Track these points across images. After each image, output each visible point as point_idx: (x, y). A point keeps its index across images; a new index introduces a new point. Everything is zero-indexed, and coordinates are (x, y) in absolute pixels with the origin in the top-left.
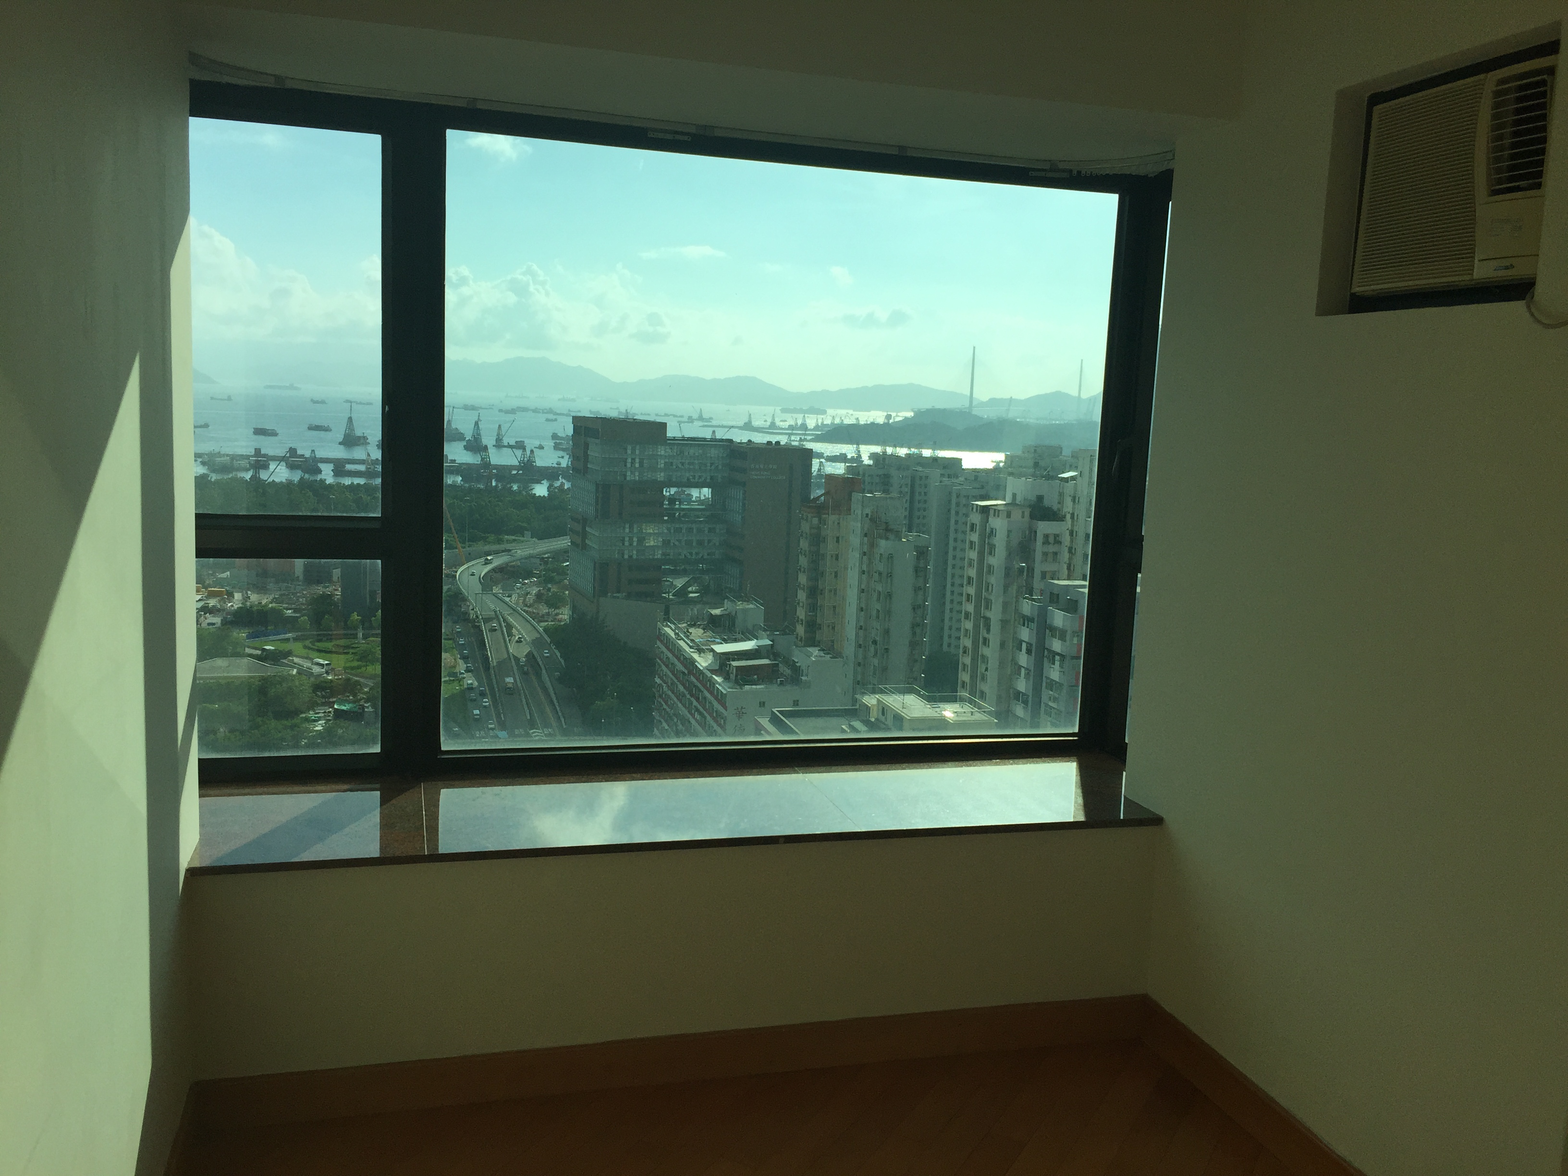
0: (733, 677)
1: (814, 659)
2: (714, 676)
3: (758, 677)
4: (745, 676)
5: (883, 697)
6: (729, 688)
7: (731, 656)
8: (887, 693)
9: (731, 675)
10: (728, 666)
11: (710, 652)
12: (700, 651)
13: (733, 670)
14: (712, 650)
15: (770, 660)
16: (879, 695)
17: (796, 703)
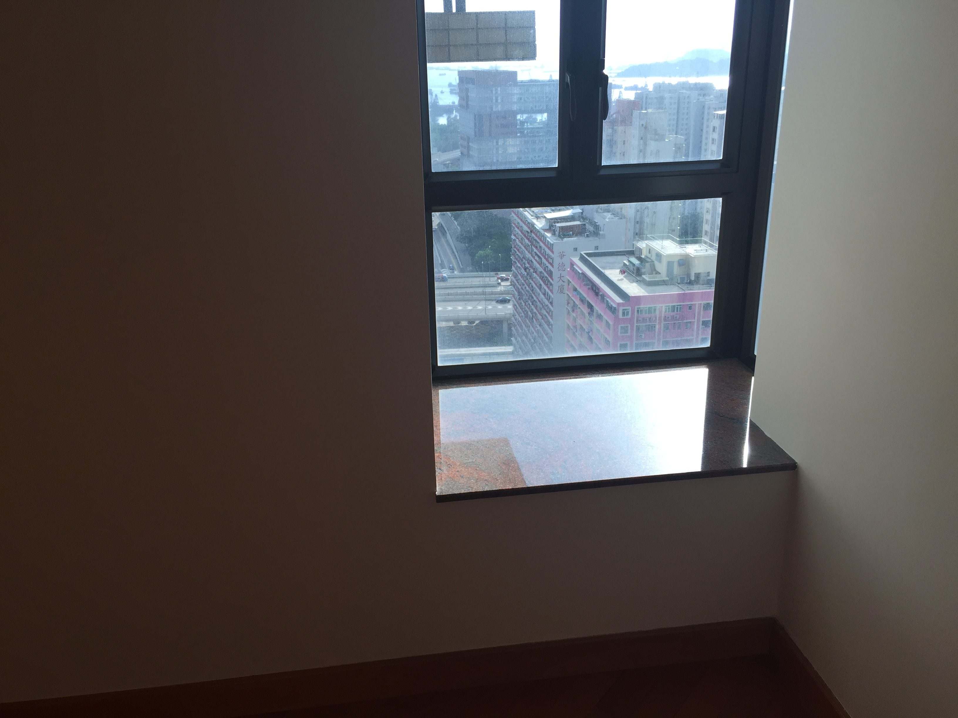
0: (557, 233)
1: (607, 220)
2: (546, 233)
3: (573, 233)
4: (565, 233)
5: (649, 242)
6: (555, 240)
7: (556, 221)
8: (652, 239)
9: (556, 232)
10: (554, 226)
11: (544, 218)
12: (537, 218)
13: (557, 229)
14: (545, 217)
15: (581, 222)
16: (647, 241)
17: (597, 248)
